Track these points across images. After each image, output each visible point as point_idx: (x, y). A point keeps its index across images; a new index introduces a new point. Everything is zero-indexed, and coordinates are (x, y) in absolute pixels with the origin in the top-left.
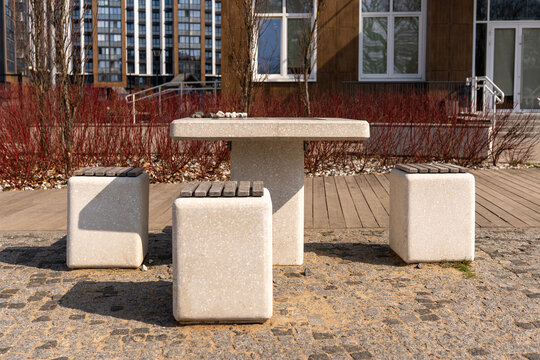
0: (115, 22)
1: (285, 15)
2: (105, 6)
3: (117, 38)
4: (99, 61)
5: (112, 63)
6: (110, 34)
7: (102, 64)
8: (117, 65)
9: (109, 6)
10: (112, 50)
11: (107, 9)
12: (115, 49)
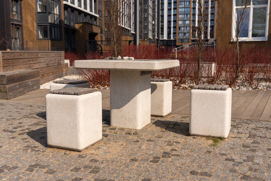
0: (187, 15)
1: (252, 6)
2: (182, 8)
3: (187, 22)
4: (179, 33)
5: (185, 34)
6: (184, 21)
7: (180, 35)
8: (187, 35)
9: (184, 8)
10: (185, 28)
11: (183, 9)
12: (186, 27)
